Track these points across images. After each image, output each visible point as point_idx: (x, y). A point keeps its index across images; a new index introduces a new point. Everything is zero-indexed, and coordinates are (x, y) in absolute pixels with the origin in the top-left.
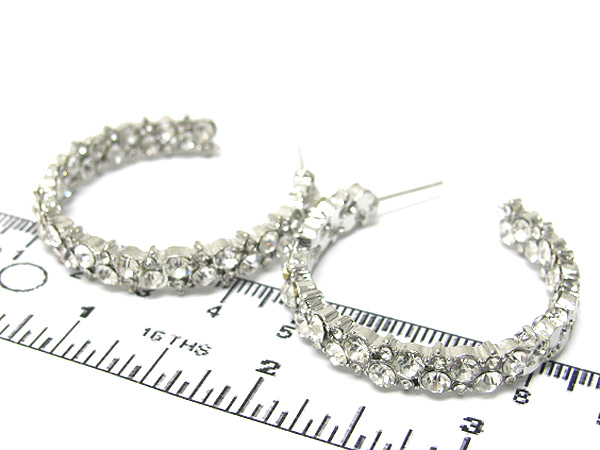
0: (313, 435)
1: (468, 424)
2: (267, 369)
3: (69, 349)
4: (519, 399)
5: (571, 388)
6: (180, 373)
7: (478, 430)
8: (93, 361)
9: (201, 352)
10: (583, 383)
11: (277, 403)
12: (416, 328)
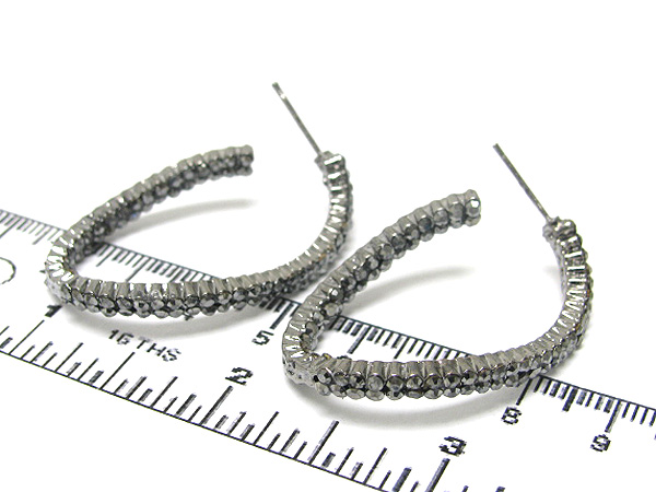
0: (278, 451)
1: (449, 444)
2: (238, 378)
3: (29, 351)
4: (508, 419)
5: (566, 408)
6: (144, 379)
7: (459, 452)
8: (53, 365)
9: (169, 357)
10: (581, 403)
11: (244, 414)
12: (404, 338)
